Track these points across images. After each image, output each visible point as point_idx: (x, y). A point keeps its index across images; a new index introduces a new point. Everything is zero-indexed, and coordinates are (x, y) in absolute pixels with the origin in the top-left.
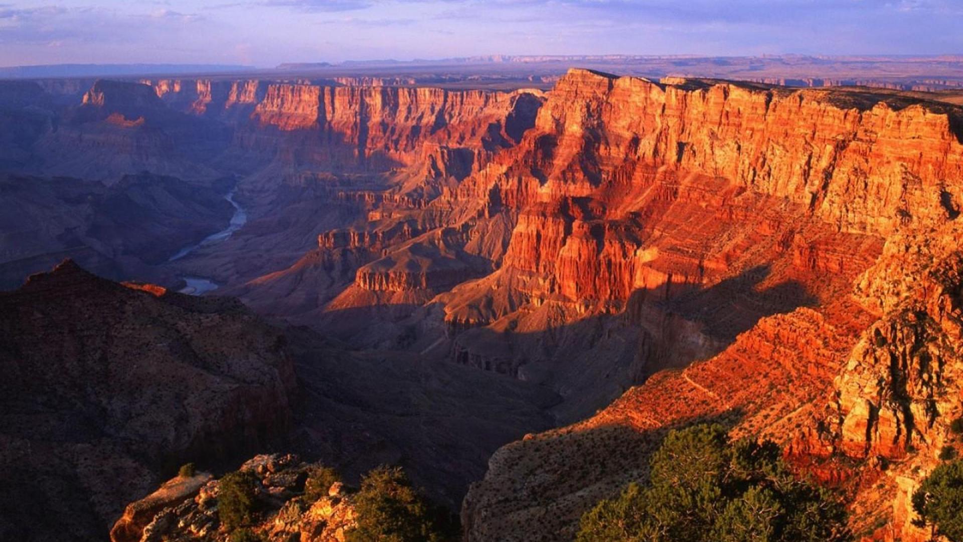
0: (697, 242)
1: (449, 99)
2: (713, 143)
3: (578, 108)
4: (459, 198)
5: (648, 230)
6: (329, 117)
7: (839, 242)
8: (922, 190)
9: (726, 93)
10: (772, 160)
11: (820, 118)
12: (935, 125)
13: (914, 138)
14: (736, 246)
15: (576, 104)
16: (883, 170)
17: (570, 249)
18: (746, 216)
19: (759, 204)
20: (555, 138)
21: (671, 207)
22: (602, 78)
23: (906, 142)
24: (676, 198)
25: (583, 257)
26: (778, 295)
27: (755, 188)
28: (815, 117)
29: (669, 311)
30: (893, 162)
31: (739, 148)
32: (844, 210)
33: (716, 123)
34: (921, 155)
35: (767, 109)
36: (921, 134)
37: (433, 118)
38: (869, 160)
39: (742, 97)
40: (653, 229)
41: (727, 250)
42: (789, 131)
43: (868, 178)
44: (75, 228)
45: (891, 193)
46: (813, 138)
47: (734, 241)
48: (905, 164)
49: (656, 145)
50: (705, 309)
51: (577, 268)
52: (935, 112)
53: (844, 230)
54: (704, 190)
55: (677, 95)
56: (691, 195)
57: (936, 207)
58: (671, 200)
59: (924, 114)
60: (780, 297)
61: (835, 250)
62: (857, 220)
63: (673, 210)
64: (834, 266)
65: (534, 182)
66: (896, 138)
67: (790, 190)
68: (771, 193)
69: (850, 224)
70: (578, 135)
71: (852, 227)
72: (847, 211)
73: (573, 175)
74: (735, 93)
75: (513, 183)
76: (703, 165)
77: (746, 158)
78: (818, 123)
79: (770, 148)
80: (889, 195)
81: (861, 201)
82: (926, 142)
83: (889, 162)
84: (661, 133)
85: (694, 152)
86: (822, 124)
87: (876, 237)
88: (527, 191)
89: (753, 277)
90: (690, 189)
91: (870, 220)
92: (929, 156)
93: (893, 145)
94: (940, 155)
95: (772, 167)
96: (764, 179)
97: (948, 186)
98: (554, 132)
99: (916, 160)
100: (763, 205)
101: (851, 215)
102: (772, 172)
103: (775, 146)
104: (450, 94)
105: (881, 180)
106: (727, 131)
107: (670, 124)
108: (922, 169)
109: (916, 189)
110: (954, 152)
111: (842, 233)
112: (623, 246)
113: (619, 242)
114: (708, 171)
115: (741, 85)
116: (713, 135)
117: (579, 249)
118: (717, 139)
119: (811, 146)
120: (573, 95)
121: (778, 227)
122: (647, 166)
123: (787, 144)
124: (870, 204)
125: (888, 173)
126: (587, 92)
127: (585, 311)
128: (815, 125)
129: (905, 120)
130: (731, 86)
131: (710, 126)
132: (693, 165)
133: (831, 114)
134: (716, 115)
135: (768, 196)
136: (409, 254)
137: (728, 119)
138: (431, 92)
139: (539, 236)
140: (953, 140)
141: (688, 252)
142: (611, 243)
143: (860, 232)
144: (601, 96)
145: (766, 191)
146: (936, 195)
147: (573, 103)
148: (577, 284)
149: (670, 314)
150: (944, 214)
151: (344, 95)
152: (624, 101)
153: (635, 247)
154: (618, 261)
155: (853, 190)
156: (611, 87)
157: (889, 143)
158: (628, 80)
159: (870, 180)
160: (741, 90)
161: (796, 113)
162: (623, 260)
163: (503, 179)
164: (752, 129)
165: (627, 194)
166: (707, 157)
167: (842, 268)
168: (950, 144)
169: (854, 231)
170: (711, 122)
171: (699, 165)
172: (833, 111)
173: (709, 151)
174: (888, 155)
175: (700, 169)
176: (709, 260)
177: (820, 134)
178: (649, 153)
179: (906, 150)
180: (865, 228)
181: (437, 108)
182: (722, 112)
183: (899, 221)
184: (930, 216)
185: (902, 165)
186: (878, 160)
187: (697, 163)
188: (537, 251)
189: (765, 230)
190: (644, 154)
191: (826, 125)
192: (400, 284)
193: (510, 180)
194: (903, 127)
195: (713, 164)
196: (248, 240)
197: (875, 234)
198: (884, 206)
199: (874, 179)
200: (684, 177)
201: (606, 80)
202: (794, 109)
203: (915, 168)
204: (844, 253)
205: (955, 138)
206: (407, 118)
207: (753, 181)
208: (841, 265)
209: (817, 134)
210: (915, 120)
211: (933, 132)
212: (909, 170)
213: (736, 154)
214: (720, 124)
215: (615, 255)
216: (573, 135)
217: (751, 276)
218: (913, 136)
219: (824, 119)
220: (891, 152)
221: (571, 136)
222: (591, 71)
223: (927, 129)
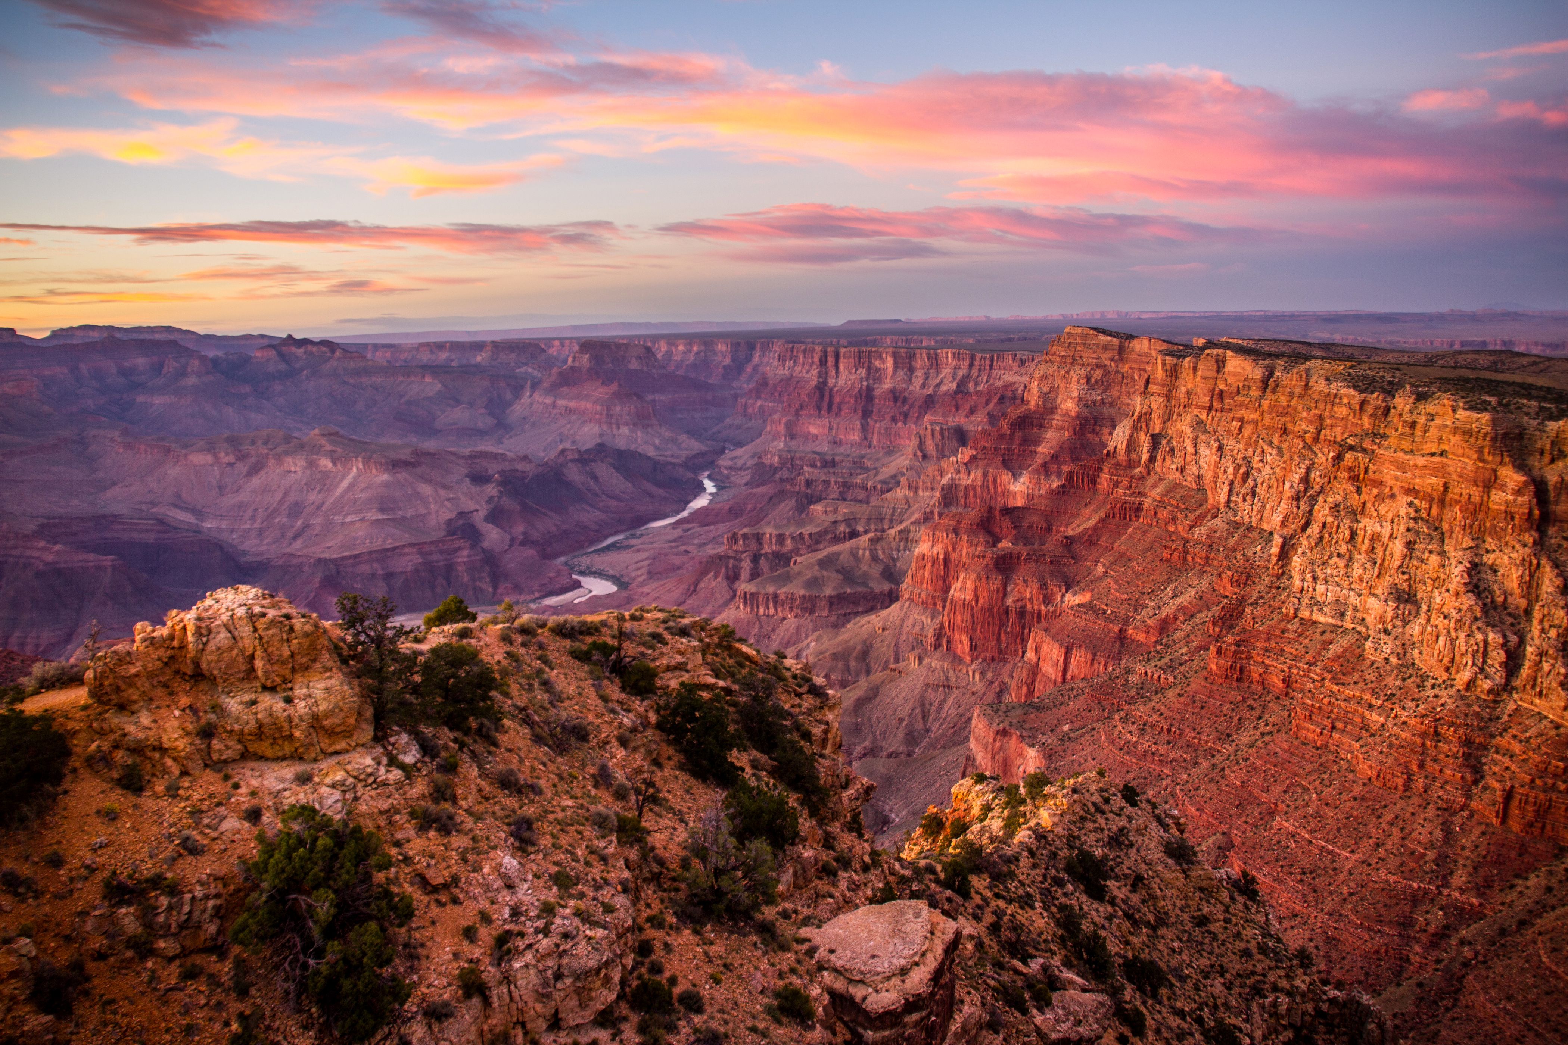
0: (1125, 596)
1: (977, 363)
2: (1197, 437)
3: (1075, 378)
4: (920, 493)
5: (1089, 564)
6: (831, 382)
7: (1292, 635)
8: (1442, 553)
9: (1220, 363)
10: (1260, 471)
11: (1329, 407)
12: (1470, 433)
13: (1433, 454)
14: (1182, 609)
15: (1072, 373)
16: (1383, 509)
17: (963, 589)
18: (1207, 558)
19: (1232, 542)
20: (1042, 418)
21: (1130, 530)
22: (1109, 338)
23: (1421, 461)
24: (1138, 517)
25: (981, 601)
26: (1165, 727)
27: (1230, 514)
28: (1321, 405)
29: (1001, 727)
30: (1399, 497)
31: (1220, 448)
32: (1309, 577)
33: (1204, 408)
34: (1446, 487)
35: (1264, 390)
36: (1446, 448)
37: (954, 386)
38: (1363, 489)
39: (1243, 369)
40: (1097, 562)
41: (1163, 615)
42: (1289, 426)
43: (1358, 522)
44: (472, 512)
45: (1392, 554)
46: (1316, 440)
47: (1178, 601)
48: (1416, 502)
49: (1131, 436)
50: (1066, 727)
51: (973, 616)
52: (1471, 408)
53: (1305, 613)
54: (1177, 507)
55: (1164, 365)
56: (1159, 515)
57: (1457, 594)
58: (1130, 520)
59: (1454, 411)
60: (1169, 731)
61: (1282, 650)
62: (1330, 597)
63: (1131, 537)
64: (1276, 681)
65: (1005, 477)
66: (1406, 452)
67: (1274, 522)
68: (1254, 524)
69: (1317, 603)
70: (1073, 414)
71: (1320, 610)
72: (1315, 579)
73: (1059, 468)
74: (1235, 364)
75: (976, 475)
76: (1182, 470)
77: (1229, 464)
78: (1327, 414)
79: (1259, 450)
80: (1388, 557)
81: (1342, 563)
82: (1454, 465)
83: (1392, 496)
84: (1140, 417)
85: (1172, 450)
86: (1332, 417)
87: (1359, 633)
88: (995, 487)
89: (1159, 677)
90: (1161, 503)
91: (1354, 600)
92: (1457, 490)
93: (1402, 467)
94: (1476, 493)
95: (1259, 480)
96: (1244, 500)
97: (1487, 551)
98: (1041, 410)
99: (1435, 495)
100: (1237, 542)
101: (1321, 588)
102: (1258, 490)
103: (1265, 447)
104: (978, 356)
105: (1379, 529)
106: (1220, 420)
107: (1154, 406)
108: (1448, 515)
109: (1431, 552)
110: (1503, 487)
111: (1302, 619)
112: (1043, 586)
113: (1039, 581)
114: (1189, 479)
115: (1240, 350)
116: (1199, 424)
117: (976, 589)
118: (1205, 431)
119: (1312, 450)
120: (1069, 360)
121: (1245, 584)
122: (1117, 465)
123: (1285, 446)
124: (1357, 571)
125: (1390, 516)
126: (1088, 356)
127: (980, 680)
128: (1321, 417)
129: (1422, 420)
130: (1229, 353)
131: (1196, 411)
132: (1169, 468)
133: (1345, 401)
134: (1205, 395)
135: (1250, 528)
136: (817, 567)
137: (1222, 402)
138: (954, 354)
139: (946, 561)
140: (1501, 463)
141: (1104, 613)
142: (1025, 581)
143: (1333, 621)
144: (1107, 362)
145: (1246, 519)
146: (1461, 568)
147: (1068, 372)
148: (971, 639)
149: (1004, 733)
150: (1470, 609)
151: (850, 357)
152: (1140, 369)
153: (1064, 590)
154: (1036, 607)
155: (1330, 542)
156: (1121, 349)
157: (1393, 462)
158: (1146, 342)
159: (1361, 525)
160: (1242, 358)
161: (1300, 397)
162: (1043, 608)
163: (962, 471)
164: (1241, 420)
165: (1086, 505)
166: (1188, 458)
167: (1288, 686)
168: (1495, 471)
169: (1322, 619)
170: (1197, 407)
171: (1177, 469)
172: (1349, 397)
173: (1190, 449)
174: (1391, 482)
175: (1178, 475)
176: (1135, 628)
177: (1328, 432)
178: (1122, 448)
179: (1421, 477)
180: (1343, 614)
181: (960, 373)
182: (1214, 389)
183: (1390, 613)
184: (1445, 610)
185: (1410, 504)
186: (1375, 491)
187: (1174, 466)
188: (944, 581)
189: (1225, 588)
190: (1116, 447)
191: (1337, 418)
192: (791, 609)
193: (972, 473)
194: (1418, 433)
195: (1195, 469)
196: (688, 530)
197: (1359, 628)
198: (1378, 577)
199: (1368, 525)
200: (1154, 486)
201: (1115, 341)
202: (1298, 391)
203: (1435, 511)
204: (1295, 658)
205: (1507, 459)
206: (923, 386)
207: (1228, 501)
208: (1287, 682)
209: (1323, 432)
210: (1437, 421)
211: (1465, 445)
212: (1424, 514)
213: (1215, 458)
214: (1210, 408)
215: (1031, 600)
216: (1067, 414)
217: (1156, 676)
218: (1433, 450)
219: (1335, 408)
220: (1396, 478)
221: (1064, 415)
222: (1095, 329)
223: (1456, 439)
